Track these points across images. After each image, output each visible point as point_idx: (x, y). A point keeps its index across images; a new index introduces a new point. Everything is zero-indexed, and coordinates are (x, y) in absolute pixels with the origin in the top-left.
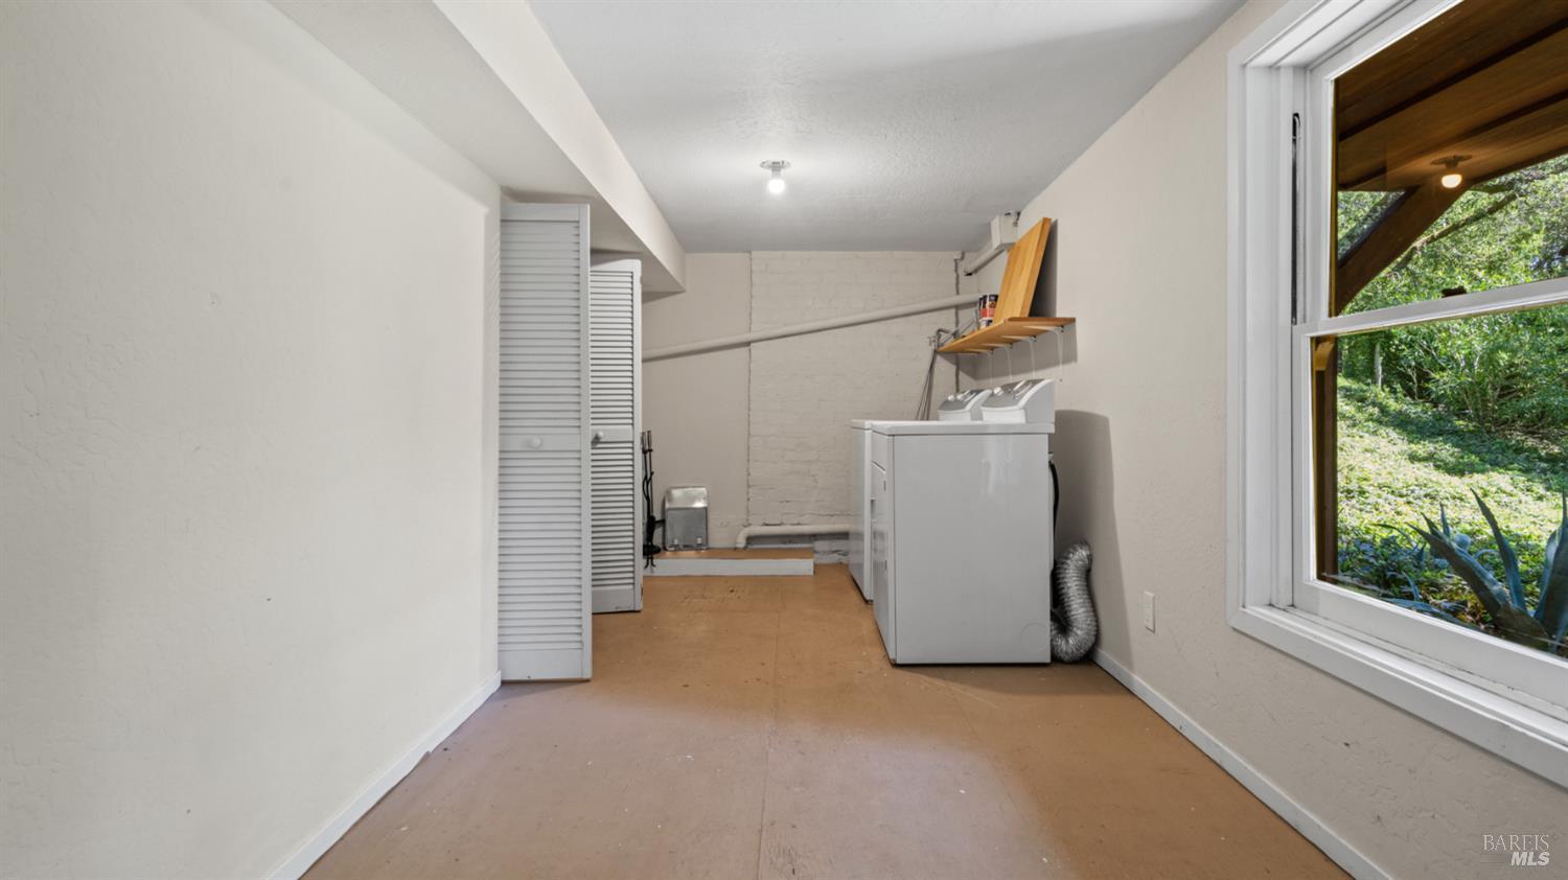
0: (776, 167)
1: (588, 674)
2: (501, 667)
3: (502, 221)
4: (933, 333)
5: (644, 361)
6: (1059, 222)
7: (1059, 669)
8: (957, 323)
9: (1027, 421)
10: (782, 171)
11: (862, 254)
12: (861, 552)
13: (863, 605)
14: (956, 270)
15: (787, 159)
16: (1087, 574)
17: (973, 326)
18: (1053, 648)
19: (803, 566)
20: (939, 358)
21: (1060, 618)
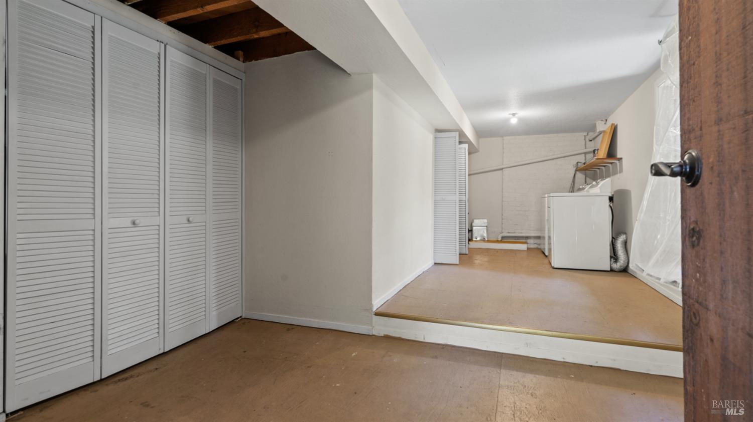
0: (514, 115)
1: (458, 263)
2: (434, 259)
3: (435, 138)
4: (575, 163)
5: (469, 175)
6: (618, 125)
7: (613, 273)
8: (585, 159)
9: (601, 192)
10: (516, 115)
11: (546, 135)
12: (544, 244)
13: (545, 257)
14: (585, 140)
15: (517, 112)
16: (625, 244)
17: (590, 159)
18: (611, 267)
19: (523, 247)
20: (577, 172)
21: (614, 256)
